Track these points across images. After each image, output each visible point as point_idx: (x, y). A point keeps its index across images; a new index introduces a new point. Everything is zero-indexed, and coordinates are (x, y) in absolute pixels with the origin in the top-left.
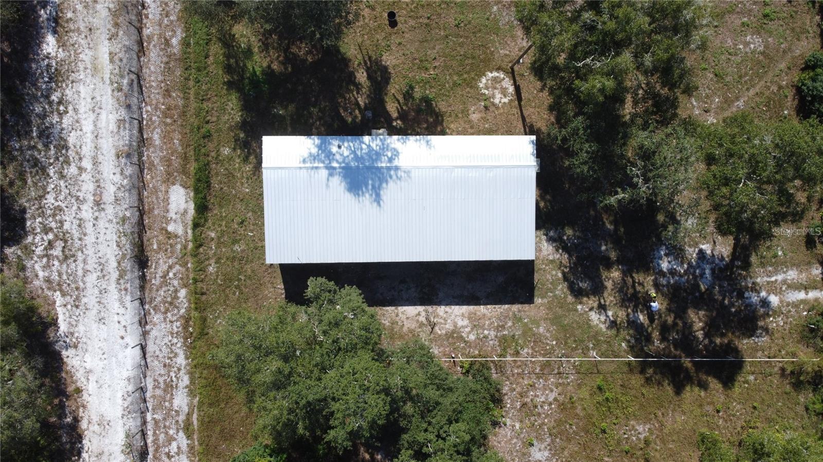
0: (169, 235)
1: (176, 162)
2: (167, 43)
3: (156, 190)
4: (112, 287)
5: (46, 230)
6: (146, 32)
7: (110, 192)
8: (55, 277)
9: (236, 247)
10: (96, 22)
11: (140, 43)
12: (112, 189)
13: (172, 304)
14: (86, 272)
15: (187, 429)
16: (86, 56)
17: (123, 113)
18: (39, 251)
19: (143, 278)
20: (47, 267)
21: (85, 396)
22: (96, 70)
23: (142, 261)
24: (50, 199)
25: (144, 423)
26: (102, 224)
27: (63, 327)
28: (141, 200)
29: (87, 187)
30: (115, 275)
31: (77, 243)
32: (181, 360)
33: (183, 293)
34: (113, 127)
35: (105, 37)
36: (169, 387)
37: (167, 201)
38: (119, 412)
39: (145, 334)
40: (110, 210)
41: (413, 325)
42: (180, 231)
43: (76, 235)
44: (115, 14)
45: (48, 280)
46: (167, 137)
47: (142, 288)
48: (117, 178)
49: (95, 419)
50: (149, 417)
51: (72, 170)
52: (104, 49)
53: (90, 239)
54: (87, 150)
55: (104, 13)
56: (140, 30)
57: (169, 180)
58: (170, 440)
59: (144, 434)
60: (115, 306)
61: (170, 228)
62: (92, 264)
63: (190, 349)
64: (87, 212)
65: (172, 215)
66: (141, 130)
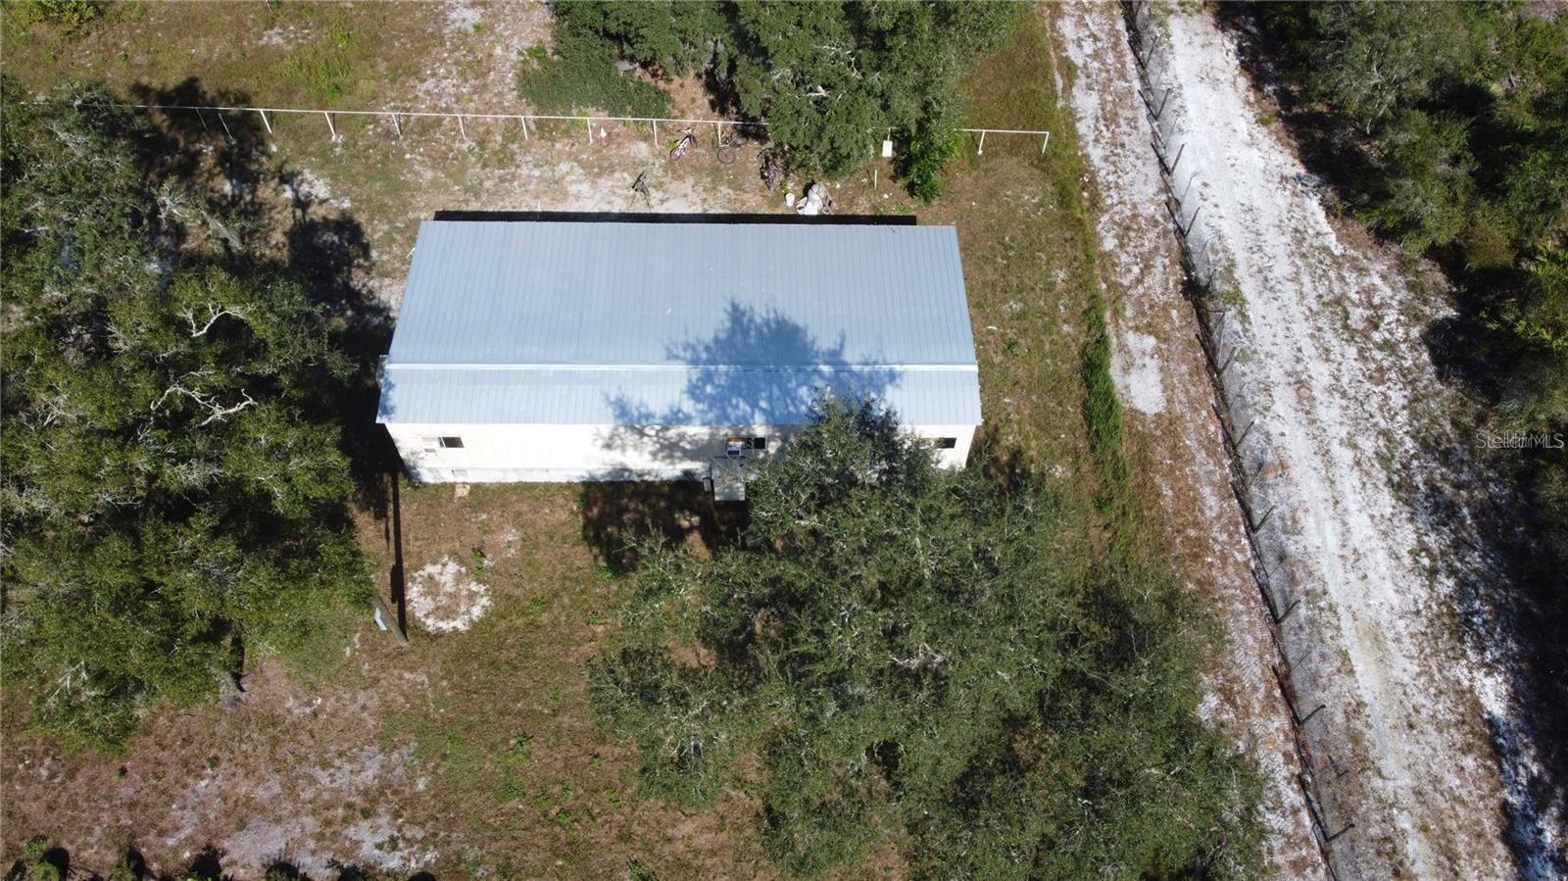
0: (1151, 329)
1: (1160, 453)
2: (1228, 696)
3: (1193, 405)
4: (1240, 256)
5: (1388, 346)
6: (1280, 722)
7: (1284, 401)
8: (1351, 277)
9: (1017, 307)
10: (1403, 743)
11: (1289, 697)
12: (1279, 408)
13: (1125, 230)
14: (1295, 278)
15: (1069, 70)
16: (1405, 668)
17: (1292, 547)
18: (1391, 316)
19: (1187, 267)
20: (1369, 291)
21: (1250, 115)
22: (1374, 636)
23: (1195, 291)
24: (1398, 398)
25: (1143, 78)
26: (1286, 352)
27: (1313, 204)
28: (1219, 389)
29: (1330, 412)
30: (1240, 273)
31: (1323, 322)
32: (1096, 154)
33: (1109, 243)
34: (1308, 522)
35: (1375, 709)
36: (1110, 118)
37: (1167, 387)
38: (1187, 92)
39: (1167, 189)
40: (1276, 374)
41: (675, 186)
42: (1131, 338)
43: (1329, 335)
44: (1364, 763)
45: (1362, 271)
46: (1190, 500)
47: (1185, 252)
48: (1274, 428)
49: (1227, 87)
50: (1137, 85)
51: (1369, 444)
52: (1367, 681)
53: (1302, 329)
54: (1349, 481)
55: (1389, 765)
56: (1297, 722)
57: (1170, 424)
58: (1096, 55)
59: (1141, 64)
60: (1227, 227)
61: (1150, 342)
62: (1289, 291)
63: (1082, 168)
64: (1320, 374)
65: (1153, 364)
66: (1247, 513)
